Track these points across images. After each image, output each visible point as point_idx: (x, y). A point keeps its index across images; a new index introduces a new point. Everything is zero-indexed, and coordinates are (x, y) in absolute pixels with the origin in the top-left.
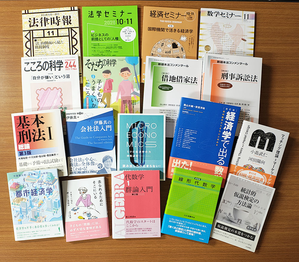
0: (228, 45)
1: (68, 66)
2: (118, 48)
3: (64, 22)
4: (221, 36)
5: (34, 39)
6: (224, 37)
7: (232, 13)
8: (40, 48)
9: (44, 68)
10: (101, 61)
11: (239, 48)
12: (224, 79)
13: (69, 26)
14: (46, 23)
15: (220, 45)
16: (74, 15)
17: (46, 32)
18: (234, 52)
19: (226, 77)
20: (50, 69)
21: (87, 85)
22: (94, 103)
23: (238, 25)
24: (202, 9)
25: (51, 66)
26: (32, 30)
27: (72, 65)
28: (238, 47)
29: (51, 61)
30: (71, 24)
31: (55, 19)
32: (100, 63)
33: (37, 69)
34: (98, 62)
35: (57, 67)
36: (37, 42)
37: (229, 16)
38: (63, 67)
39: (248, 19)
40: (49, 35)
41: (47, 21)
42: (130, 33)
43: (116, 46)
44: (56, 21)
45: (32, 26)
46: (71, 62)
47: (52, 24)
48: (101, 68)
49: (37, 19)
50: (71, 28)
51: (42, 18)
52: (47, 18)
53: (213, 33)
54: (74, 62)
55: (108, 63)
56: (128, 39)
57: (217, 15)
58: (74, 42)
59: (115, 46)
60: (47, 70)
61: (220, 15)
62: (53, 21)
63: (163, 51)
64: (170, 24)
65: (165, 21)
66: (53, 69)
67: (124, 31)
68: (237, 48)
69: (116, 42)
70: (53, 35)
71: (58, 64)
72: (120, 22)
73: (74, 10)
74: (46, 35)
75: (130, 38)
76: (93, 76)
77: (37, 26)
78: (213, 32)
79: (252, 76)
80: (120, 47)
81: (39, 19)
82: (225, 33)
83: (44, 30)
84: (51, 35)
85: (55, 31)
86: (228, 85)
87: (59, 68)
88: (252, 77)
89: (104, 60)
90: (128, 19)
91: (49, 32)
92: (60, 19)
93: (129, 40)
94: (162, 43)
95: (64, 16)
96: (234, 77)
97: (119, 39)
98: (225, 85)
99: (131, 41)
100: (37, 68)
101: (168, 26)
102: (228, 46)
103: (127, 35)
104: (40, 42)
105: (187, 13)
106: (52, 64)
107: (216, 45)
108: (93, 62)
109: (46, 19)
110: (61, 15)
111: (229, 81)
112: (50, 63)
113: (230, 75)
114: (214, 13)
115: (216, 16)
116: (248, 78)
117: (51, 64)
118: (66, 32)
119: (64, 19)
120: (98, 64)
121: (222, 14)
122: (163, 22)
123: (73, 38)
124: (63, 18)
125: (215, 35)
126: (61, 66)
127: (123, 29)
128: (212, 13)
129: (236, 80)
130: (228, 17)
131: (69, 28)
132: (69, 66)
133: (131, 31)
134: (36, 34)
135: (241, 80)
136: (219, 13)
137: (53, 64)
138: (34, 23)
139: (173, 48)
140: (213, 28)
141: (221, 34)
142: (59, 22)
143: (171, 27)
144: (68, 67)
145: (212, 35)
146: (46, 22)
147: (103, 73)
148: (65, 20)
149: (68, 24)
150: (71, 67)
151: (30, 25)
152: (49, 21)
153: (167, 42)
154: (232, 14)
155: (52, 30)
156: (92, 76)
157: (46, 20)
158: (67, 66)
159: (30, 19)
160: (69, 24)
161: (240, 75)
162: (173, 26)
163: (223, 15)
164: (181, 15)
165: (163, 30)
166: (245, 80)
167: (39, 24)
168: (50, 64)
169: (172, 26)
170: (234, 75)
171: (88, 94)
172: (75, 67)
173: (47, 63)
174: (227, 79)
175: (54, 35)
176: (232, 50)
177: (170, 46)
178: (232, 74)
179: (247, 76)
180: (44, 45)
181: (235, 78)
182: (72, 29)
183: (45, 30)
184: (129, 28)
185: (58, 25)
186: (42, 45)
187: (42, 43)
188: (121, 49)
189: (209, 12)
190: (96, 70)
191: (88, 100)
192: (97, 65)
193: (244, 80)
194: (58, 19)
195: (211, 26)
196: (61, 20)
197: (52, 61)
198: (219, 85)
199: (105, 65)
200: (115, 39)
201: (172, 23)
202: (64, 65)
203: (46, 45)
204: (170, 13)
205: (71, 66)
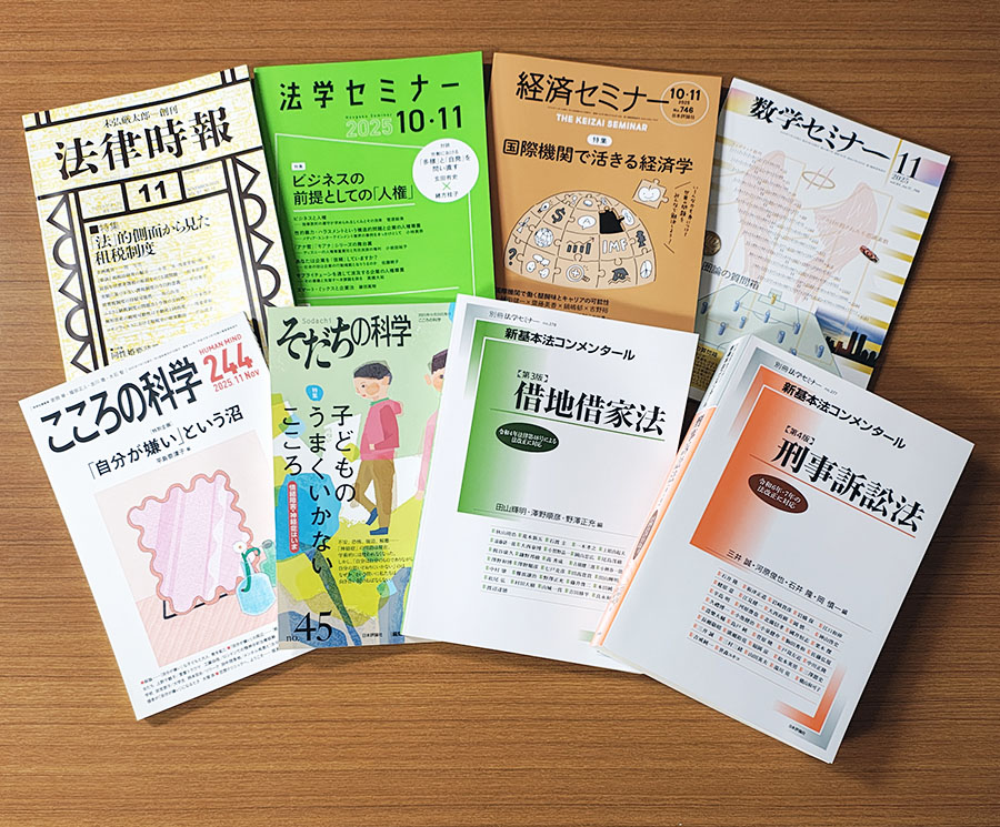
0: (794, 256)
1: (219, 371)
2: (404, 231)
3: (202, 136)
4: (781, 211)
5: (87, 226)
6: (792, 220)
7: (855, 135)
8: (117, 258)
9: (128, 414)
10: (347, 327)
11: (836, 282)
12: (784, 464)
13: (226, 148)
14: (131, 155)
15: (764, 245)
16: (238, 101)
17: (132, 187)
18: (811, 292)
19: (794, 462)
20: (151, 411)
21: (291, 429)
22: (322, 504)
23: (863, 187)
24: (736, 83)
25: (153, 395)
26: (76, 191)
27: (236, 363)
28: (836, 275)
29: (144, 377)
30: (228, 139)
31: (165, 132)
32: (343, 335)
33: (102, 429)
34: (333, 330)
35: (178, 391)
36: (100, 234)
37: (839, 144)
38: (200, 382)
39: (912, 176)
40: (148, 200)
41: (132, 144)
42: (452, 164)
43: (396, 223)
44: (168, 139)
45: (73, 174)
46: (225, 351)
47: (152, 156)
48: (348, 355)
49: (89, 143)
50: (233, 156)
51: (108, 136)
52: (130, 134)
53: (750, 190)
54: (240, 345)
55: (376, 332)
56: (447, 190)
57: (788, 122)
58: (253, 209)
59: (392, 223)
60: (141, 418)
61: (805, 127)
62: (155, 142)
63: (558, 243)
64: (596, 130)
65: (578, 120)
66: (166, 405)
67: (429, 158)
68: (831, 280)
69: (397, 205)
70: (164, 196)
71: (179, 378)
72: (412, 122)
73: (235, 82)
74: (137, 201)
75: (454, 185)
76: (315, 390)
77: (94, 169)
78: (750, 185)
79: (904, 500)
80: (416, 228)
81: (98, 139)
82: (799, 207)
83: (122, 182)
84: (156, 199)
85: (171, 181)
86: (791, 496)
87: (187, 392)
88: (902, 505)
89: (360, 319)
90: (443, 110)
91: (145, 188)
92: (182, 130)
93: (450, 194)
94: (556, 208)
95: (197, 115)
96: (827, 474)
97: (408, 194)
98: (779, 489)
99: (459, 197)
100: (97, 423)
101: (590, 139)
102: (796, 262)
103: (439, 174)
104: (112, 234)
105: (673, 90)
106: (153, 385)
107: (748, 243)
108: (312, 331)
109: (126, 138)
110: (185, 112)
111: (800, 481)
112: (144, 383)
113: (814, 460)
114: (781, 113)
115: (786, 127)
116: (883, 500)
117: (149, 386)
118: (213, 177)
119: (200, 127)
120: (332, 337)
121: (811, 126)
122: (570, 120)
123: (244, 195)
124: (194, 123)
125: (755, 202)
126: (191, 382)
127: (426, 152)
128: (773, 110)
129: (833, 489)
130: (832, 146)
131: (223, 159)
132: (226, 370)
133: (458, 158)
134: (92, 203)
135: (852, 499)
136: (801, 119)
137: (159, 387)
138: (80, 159)
139: (602, 232)
140: (757, 170)
141: (781, 201)
142: (182, 143)
143: (600, 143)
144: (221, 377)
145: (743, 197)
146: (129, 149)
147: (356, 376)
148: (204, 127)
149: (217, 144)
150: (235, 372)
151: (63, 170)
152: (141, 145)
153: (581, 205)
154: (853, 140)
155: (156, 181)
156: (309, 390)
157: (126, 140)
158: (217, 375)
159: (61, 145)
160: (223, 143)
161: (854, 476)
162: (609, 141)
163: (814, 129)
164: (645, 99)
165: (565, 154)
166: (869, 507)
167: (101, 162)
168: (145, 388)
169: (604, 141)
170: (830, 468)
171: (295, 469)
172: (250, 366)
173: (131, 390)
174: (796, 470)
175: (169, 199)
176: (806, 280)
177: (593, 222)
178: (825, 459)
179: (884, 492)
180: (133, 244)
181: (830, 483)
182: (236, 162)
183: (127, 184)
184: (448, 145)
185: (179, 154)
186: (124, 246)
187: (121, 237)
188: (419, 234)
189: (760, 102)
190: (327, 365)
191: (293, 494)
192: (327, 343)
193: (862, 504)
194: (176, 130)
195: (750, 161)
196: (189, 133)
197: (148, 374)
198: (755, 482)
199: (363, 341)
200: (390, 192)
201: (605, 130)
202: (203, 372)
203: (141, 243)
204: (602, 88)
205: (233, 368)
